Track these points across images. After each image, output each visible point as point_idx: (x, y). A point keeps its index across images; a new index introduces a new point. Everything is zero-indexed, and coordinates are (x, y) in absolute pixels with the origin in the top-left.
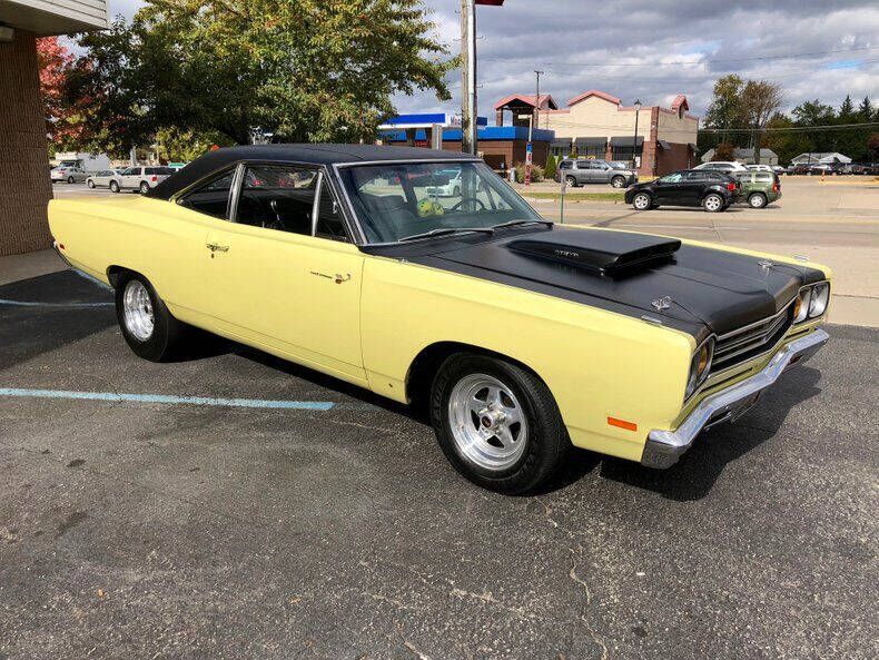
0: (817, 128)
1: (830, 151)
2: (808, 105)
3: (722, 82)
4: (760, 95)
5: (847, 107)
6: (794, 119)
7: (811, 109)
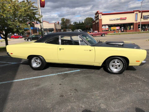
0: (77, 26)
1: (79, 29)
2: (75, 22)
3: (62, 19)
4: (68, 21)
5: (80, 22)
6: (73, 24)
7: (75, 23)
